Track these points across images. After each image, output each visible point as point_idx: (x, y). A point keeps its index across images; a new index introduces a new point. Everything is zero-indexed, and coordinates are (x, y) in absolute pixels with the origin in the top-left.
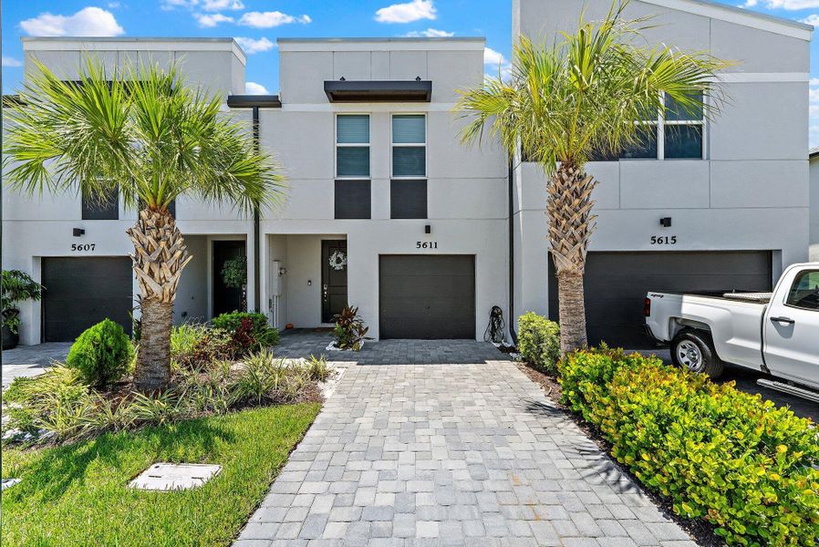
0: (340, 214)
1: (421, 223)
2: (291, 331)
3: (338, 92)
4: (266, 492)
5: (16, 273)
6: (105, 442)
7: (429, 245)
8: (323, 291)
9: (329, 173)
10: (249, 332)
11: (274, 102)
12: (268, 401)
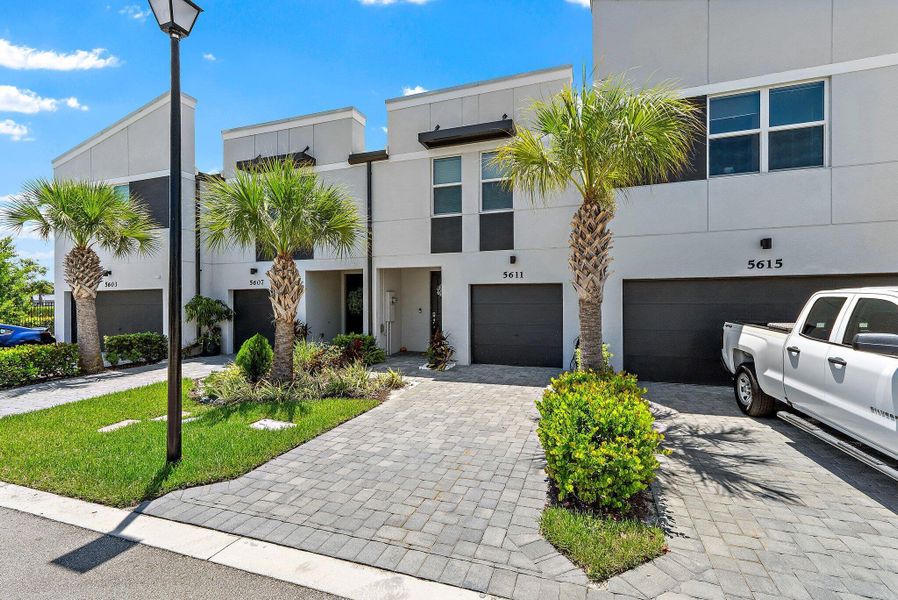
0: (436, 248)
1: (508, 253)
2: (404, 353)
3: (431, 140)
4: (314, 438)
5: (219, 302)
6: (245, 405)
7: (514, 274)
8: (432, 318)
9: (426, 211)
10: (358, 350)
11: (382, 156)
12: (348, 395)
